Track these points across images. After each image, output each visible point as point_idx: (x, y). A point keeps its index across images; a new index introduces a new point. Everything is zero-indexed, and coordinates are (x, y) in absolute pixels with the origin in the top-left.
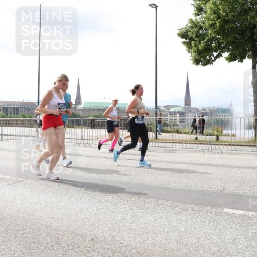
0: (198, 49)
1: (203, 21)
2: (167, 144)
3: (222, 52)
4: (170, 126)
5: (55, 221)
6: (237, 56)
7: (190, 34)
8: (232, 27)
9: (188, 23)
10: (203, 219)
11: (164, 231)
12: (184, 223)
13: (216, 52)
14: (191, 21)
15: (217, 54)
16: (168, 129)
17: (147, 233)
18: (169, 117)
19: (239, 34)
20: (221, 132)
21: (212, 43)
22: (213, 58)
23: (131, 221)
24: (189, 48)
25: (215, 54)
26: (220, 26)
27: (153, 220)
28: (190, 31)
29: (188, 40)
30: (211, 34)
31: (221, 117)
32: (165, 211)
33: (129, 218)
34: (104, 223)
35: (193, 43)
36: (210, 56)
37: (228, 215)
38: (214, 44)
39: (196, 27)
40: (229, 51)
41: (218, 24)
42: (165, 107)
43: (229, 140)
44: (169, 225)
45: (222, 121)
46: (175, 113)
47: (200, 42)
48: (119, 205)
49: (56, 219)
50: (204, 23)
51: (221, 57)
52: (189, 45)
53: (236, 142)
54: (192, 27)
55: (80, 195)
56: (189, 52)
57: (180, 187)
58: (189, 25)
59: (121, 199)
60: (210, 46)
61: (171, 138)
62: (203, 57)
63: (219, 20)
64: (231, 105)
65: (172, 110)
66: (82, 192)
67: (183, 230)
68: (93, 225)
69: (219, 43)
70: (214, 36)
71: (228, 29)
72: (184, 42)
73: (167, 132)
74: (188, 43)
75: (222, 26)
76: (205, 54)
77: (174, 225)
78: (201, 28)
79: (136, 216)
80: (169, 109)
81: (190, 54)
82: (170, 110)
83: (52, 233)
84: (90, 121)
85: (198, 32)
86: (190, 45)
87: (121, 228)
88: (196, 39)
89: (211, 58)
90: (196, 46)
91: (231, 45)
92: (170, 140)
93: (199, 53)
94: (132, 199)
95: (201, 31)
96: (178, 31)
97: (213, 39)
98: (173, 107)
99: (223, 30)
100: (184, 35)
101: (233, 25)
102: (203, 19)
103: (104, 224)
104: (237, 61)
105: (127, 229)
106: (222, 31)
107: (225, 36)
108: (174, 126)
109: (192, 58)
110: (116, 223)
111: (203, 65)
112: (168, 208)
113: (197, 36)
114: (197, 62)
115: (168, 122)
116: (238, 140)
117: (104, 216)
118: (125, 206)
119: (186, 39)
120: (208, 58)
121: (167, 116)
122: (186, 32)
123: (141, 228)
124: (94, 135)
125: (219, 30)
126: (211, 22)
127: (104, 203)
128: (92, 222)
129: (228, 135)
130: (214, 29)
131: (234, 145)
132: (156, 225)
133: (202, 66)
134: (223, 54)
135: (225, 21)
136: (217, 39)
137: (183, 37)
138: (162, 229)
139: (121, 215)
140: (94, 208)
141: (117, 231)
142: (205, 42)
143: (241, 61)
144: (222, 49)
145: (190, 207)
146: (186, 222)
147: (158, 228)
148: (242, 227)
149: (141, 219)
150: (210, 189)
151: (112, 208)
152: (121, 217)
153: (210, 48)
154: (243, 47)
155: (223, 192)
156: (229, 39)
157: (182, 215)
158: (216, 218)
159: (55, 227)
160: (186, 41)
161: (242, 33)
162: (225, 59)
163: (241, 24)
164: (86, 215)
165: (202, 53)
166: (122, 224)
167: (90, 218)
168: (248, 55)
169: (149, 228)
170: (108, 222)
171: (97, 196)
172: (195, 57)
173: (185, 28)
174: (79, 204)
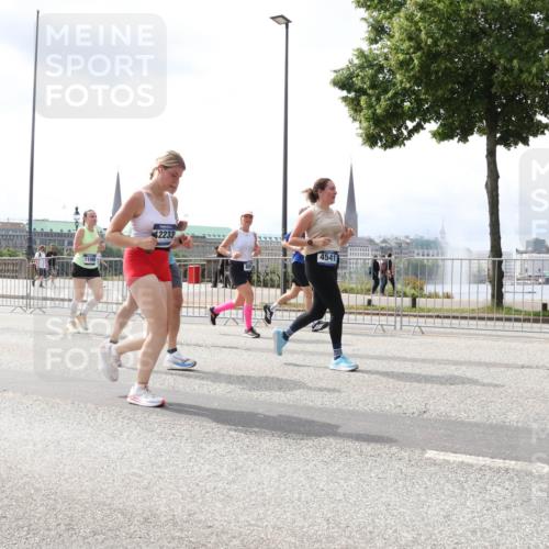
0: (374, 113)
1: (385, 54)
3: (425, 121)
5: (65, 480)
6: (454, 130)
7: (357, 82)
8: (446, 68)
9: (354, 58)
10: (383, 472)
11: (299, 499)
12: (342, 482)
13: (412, 120)
14: (361, 54)
15: (415, 123)
17: (264, 506)
19: (459, 83)
20: (422, 289)
21: (403, 101)
22: (405, 133)
23: (230, 478)
24: (356, 111)
25: (410, 125)
26: (422, 66)
27: (277, 476)
28: (358, 75)
29: (352, 95)
30: (402, 82)
31: (420, 257)
32: (302, 457)
33: (224, 472)
34: (171, 483)
35: (363, 99)
37: (435, 464)
38: (407, 104)
39: (371, 66)
40: (438, 118)
41: (416, 62)
43: (438, 307)
44: (311, 487)
45: (423, 266)
47: (378, 100)
48: (203, 445)
49: (67, 476)
50: (386, 59)
51: (422, 131)
52: (354, 105)
53: (453, 311)
54: (361, 67)
55: (120, 424)
56: (355, 120)
57: (335, 406)
58: (356, 61)
59: (207, 433)
60: (401, 106)
62: (384, 131)
63: (419, 54)
64: (443, 232)
66: (123, 418)
67: (340, 496)
68: (146, 488)
69: (419, 102)
70: (408, 85)
71: (437, 72)
72: (345, 99)
74: (353, 100)
75: (424, 67)
76: (389, 125)
77: (321, 486)
78: (381, 68)
79: (241, 467)
81: (357, 124)
83: (59, 506)
85: (375, 76)
86: (358, 104)
87: (208, 495)
88: (370, 92)
89: (402, 133)
90: (370, 106)
91: (440, 107)
93: (376, 120)
94: (232, 433)
95: (381, 76)
96: (333, 75)
97: (406, 93)
99: (428, 74)
100: (344, 83)
101: (448, 64)
102: (386, 50)
103: (171, 486)
104: (456, 139)
105: (222, 497)
106: (424, 76)
107: (430, 87)
109: (361, 131)
110: (197, 485)
111: (385, 147)
112: (309, 451)
113: (373, 86)
114: (371, 140)
116: (455, 307)
117: (172, 469)
118: (217, 446)
119: (349, 92)
120: (395, 132)
122: (351, 76)
123: (252, 493)
125: (418, 74)
126: (401, 57)
127: (171, 440)
128: (145, 483)
129: (436, 296)
130: (408, 70)
131: (448, 317)
132: (282, 487)
133: (382, 150)
134: (427, 125)
135: (431, 56)
136: (414, 92)
137: (342, 87)
138: (296, 496)
139: (207, 467)
140: (150, 451)
141: (200, 501)
142: (389, 99)
143: (464, 139)
144: (425, 114)
145: (356, 450)
146: (346, 480)
147: (288, 493)
148: (463, 488)
149: (251, 476)
150: (398, 410)
151: (188, 452)
152: (208, 471)
153: (400, 111)
154: (469, 110)
155: (425, 416)
156: (440, 93)
157: (337, 466)
158: (411, 470)
159: (66, 494)
160: (350, 95)
161: (467, 82)
162: (430, 135)
163: (464, 64)
164: (132, 466)
165: (383, 122)
166: (210, 486)
167: (141, 473)
168: (479, 128)
169: (268, 494)
170: (182, 481)
171: (156, 425)
172: (367, 129)
173: (348, 68)
174: (118, 443)
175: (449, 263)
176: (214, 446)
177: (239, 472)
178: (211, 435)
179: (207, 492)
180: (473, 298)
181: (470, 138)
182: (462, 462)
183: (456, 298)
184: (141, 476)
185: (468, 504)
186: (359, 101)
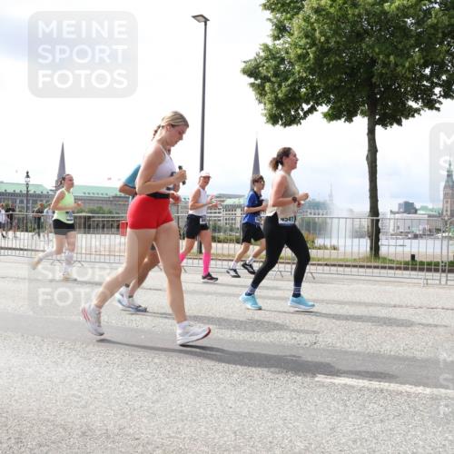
0: (276, 97)
1: (287, 49)
2: (219, 263)
3: (318, 104)
4: (225, 231)
6: (342, 112)
7: (263, 71)
8: (336, 61)
9: (261, 51)
10: (281, 393)
11: (211, 416)
12: (247, 401)
13: (308, 103)
14: (266, 48)
15: (309, 106)
16: (221, 235)
17: (183, 421)
18: (223, 214)
19: (346, 73)
20: (313, 242)
21: (300, 88)
22: (302, 114)
23: (155, 398)
24: (261, 95)
25: (306, 107)
26: (315, 58)
27: (192, 397)
28: (263, 66)
29: (259, 81)
30: (299, 72)
31: (312, 216)
32: (214, 381)
33: (149, 394)
34: (105, 403)
35: (268, 85)
36: (296, 110)
37: (324, 386)
38: (303, 90)
39: (274, 58)
40: (329, 102)
41: (311, 56)
42: (217, 197)
43: (326, 257)
44: (221, 405)
45: (315, 223)
46: (234, 208)
47: (280, 86)
48: (132, 370)
49: (17, 398)
50: (287, 53)
51: (315, 113)
52: (260, 90)
53: (338, 260)
54: (266, 59)
55: (62, 353)
56: (260, 102)
57: (241, 339)
58: (262, 54)
59: (136, 360)
60: (298, 92)
61: (226, 252)
62: (285, 111)
63: (314, 49)
64: (331, 196)
65: (229, 202)
66: (65, 348)
67: (245, 413)
68: (84, 407)
69: (313, 89)
70: (305, 75)
71: (328, 64)
72: (252, 85)
73: (219, 242)
74: (259, 85)
75: (318, 59)
76: (289, 107)
77: (230, 405)
78: (283, 60)
79: (163, 389)
80: (223, 201)
81: (262, 106)
82: (225, 203)
84: (83, 220)
85: (277, 67)
86: (264, 89)
87: (136, 412)
88: (273, 79)
89: (299, 114)
90: (273, 91)
91: (332, 92)
92: (224, 255)
93: (278, 103)
94: (156, 360)
95: (282, 66)
96: (243, 65)
97: (302, 81)
98: (230, 197)
99: (321, 66)
100: (252, 72)
101: (338, 58)
102: (287, 45)
103: (105, 405)
104: (343, 120)
105: (146, 413)
106: (317, 68)
107: (323, 76)
108: (231, 230)
109: (265, 112)
110: (127, 404)
111: (285, 125)
112: (220, 375)
113: (276, 75)
114: (274, 119)
115: (222, 223)
116: (340, 257)
117: (105, 390)
118: (144, 372)
119: (256, 79)
120: (293, 113)
121: (219, 213)
122: (257, 66)
123: (172, 411)
124: (88, 245)
125: (312, 66)
126: (299, 51)
127: (105, 367)
128: (83, 402)
129: (325, 248)
130: (304, 63)
131: (334, 265)
132: (198, 406)
133: (282, 127)
134: (319, 108)
135: (324, 51)
136: (309, 80)
137: (251, 75)
138: (209, 412)
139: (135, 389)
140: (88, 375)
141: (129, 417)
142: (289, 86)
143: (349, 119)
144: (318, 99)
145: (258, 374)
146: (250, 399)
147: (202, 410)
148: (346, 405)
149: (172, 396)
150: (293, 341)
151: (119, 376)
152: (136, 392)
153: (297, 95)
154: (354, 97)
155: (315, 346)
156: (330, 81)
157: (243, 388)
158: (303, 391)
160: (257, 82)
161: (352, 73)
162: (322, 116)
163: (351, 58)
164: (72, 389)
165: (283, 104)
166: (137, 405)
167: (80, 394)
168: (362, 110)
169: (186, 411)
170: (114, 401)
171: (92, 354)
172: (270, 110)
173: (256, 60)
174: (60, 369)
175: (335, 221)
176: (141, 372)
177: (161, 392)
178: (138, 362)
179: (135, 410)
180: (355, 249)
181: (354, 119)
182: (345, 385)
184: (80, 397)
185: (350, 418)
186: (264, 87)
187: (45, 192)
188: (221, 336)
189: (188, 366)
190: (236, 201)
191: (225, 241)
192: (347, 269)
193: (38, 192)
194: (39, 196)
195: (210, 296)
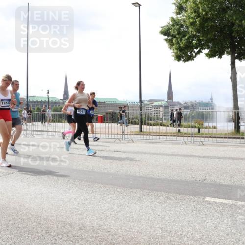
0: (180, 46)
1: (184, 19)
2: (151, 137)
3: (203, 49)
4: (154, 120)
5: (45, 211)
6: (216, 53)
7: (172, 32)
8: (212, 25)
9: (170, 21)
10: (186, 207)
11: (149, 219)
12: (168, 211)
13: (197, 49)
14: (173, 19)
15: (198, 50)
16: (152, 122)
17: (133, 222)
18: (153, 110)
19: (218, 32)
20: (202, 125)
21: (192, 40)
22: (194, 54)
23: (118, 210)
24: (171, 45)
25: (196, 51)
26: (200, 24)
27: (138, 209)
28: (172, 29)
29: (169, 38)
30: (191, 32)
31: (202, 110)
32: (150, 201)
33: (115, 207)
34: (91, 212)
35: (174, 40)
36: (191, 53)
37: (210, 204)
38: (194, 42)
39: (177, 25)
40: (209, 48)
41: (198, 22)
42: (149, 101)
43: (210, 133)
44: (154, 213)
45: (203, 114)
46: (158, 107)
47: (181, 40)
48: (106, 195)
49: (45, 209)
50: (185, 21)
51: (201, 54)
52: (170, 43)
53: (217, 134)
54: (173, 25)
55: (68, 186)
56: (171, 49)
57: (164, 178)
58: (171, 23)
59: (107, 190)
60: (192, 43)
61: (155, 131)
62: (184, 53)
63: (199, 19)
64: (211, 99)
65: (156, 104)
66: (70, 183)
67: (167, 218)
68: (81, 214)
69: (200, 41)
70: (194, 33)
71: (207, 27)
72: (166, 40)
73: (151, 125)
74: (169, 40)
75: (202, 24)
76: (186, 51)
77: (159, 214)
78: (182, 26)
79: (122, 205)
80: (153, 104)
81: (172, 51)
82: (154, 104)
83: (42, 223)
85: (179, 29)
86: (172, 42)
87: (108, 217)
88: (178, 36)
89: (192, 55)
90: (178, 43)
91: (209, 42)
92: (154, 133)
93: (181, 49)
94: (118, 190)
95: (182, 29)
96: (161, 29)
97: (194, 36)
98: (156, 101)
99: (203, 28)
100: (165, 32)
101: (212, 23)
102: (184, 17)
103: (91, 214)
104: (217, 57)
105: (114, 218)
106: (202, 29)
107: (205, 33)
108: (158, 119)
109: (173, 54)
110: (103, 213)
111: (185, 61)
112: (153, 197)
113: (179, 34)
114: (178, 58)
115: (152, 116)
116: (218, 133)
117: (92, 206)
118: (112, 196)
119: (168, 36)
120: (189, 54)
121: (151, 110)
122: (168, 30)
123: (127, 217)
125: (199, 28)
126: (191, 20)
127: (91, 193)
128: (80, 212)
129: (209, 128)
130: (194, 26)
131: (215, 137)
132: (141, 214)
133: (183, 62)
134: (203, 51)
135: (205, 20)
136: (197, 36)
137: (165, 34)
138: (147, 218)
139: (108, 205)
140: (82, 198)
141: (104, 220)
142: (186, 39)
143: (220, 57)
144: (203, 46)
145: (174, 197)
146: (170, 210)
147: (143, 217)
148: (223, 215)
149: (127, 209)
150: (192, 179)
151: (99, 198)
152: (108, 207)
153: (191, 45)
154: (222, 44)
155: (205, 182)
156: (209, 36)
157: (166, 204)
158: (198, 207)
159: (45, 217)
160: (168, 38)
161: (221, 31)
162: (205, 55)
163: (220, 23)
164: (74, 205)
165: (184, 50)
166: (109, 213)
167: (78, 208)
168: (227, 52)
169: (135, 217)
170: (96, 211)
171: (84, 187)
172: (176, 53)
173: (167, 26)
174: (68, 194)
175: (218, 113)
176: (110, 196)
177: (122, 207)
178: (109, 191)
180: (226, 129)
181: (223, 56)
182: (222, 203)
183: (218, 129)
185: (225, 222)
186: (172, 41)
187: (57, 101)
188: (153, 177)
189: (135, 193)
190: (159, 103)
191: (154, 125)
192: (222, 139)
193: (54, 101)
194: (55, 103)
195: (146, 155)
